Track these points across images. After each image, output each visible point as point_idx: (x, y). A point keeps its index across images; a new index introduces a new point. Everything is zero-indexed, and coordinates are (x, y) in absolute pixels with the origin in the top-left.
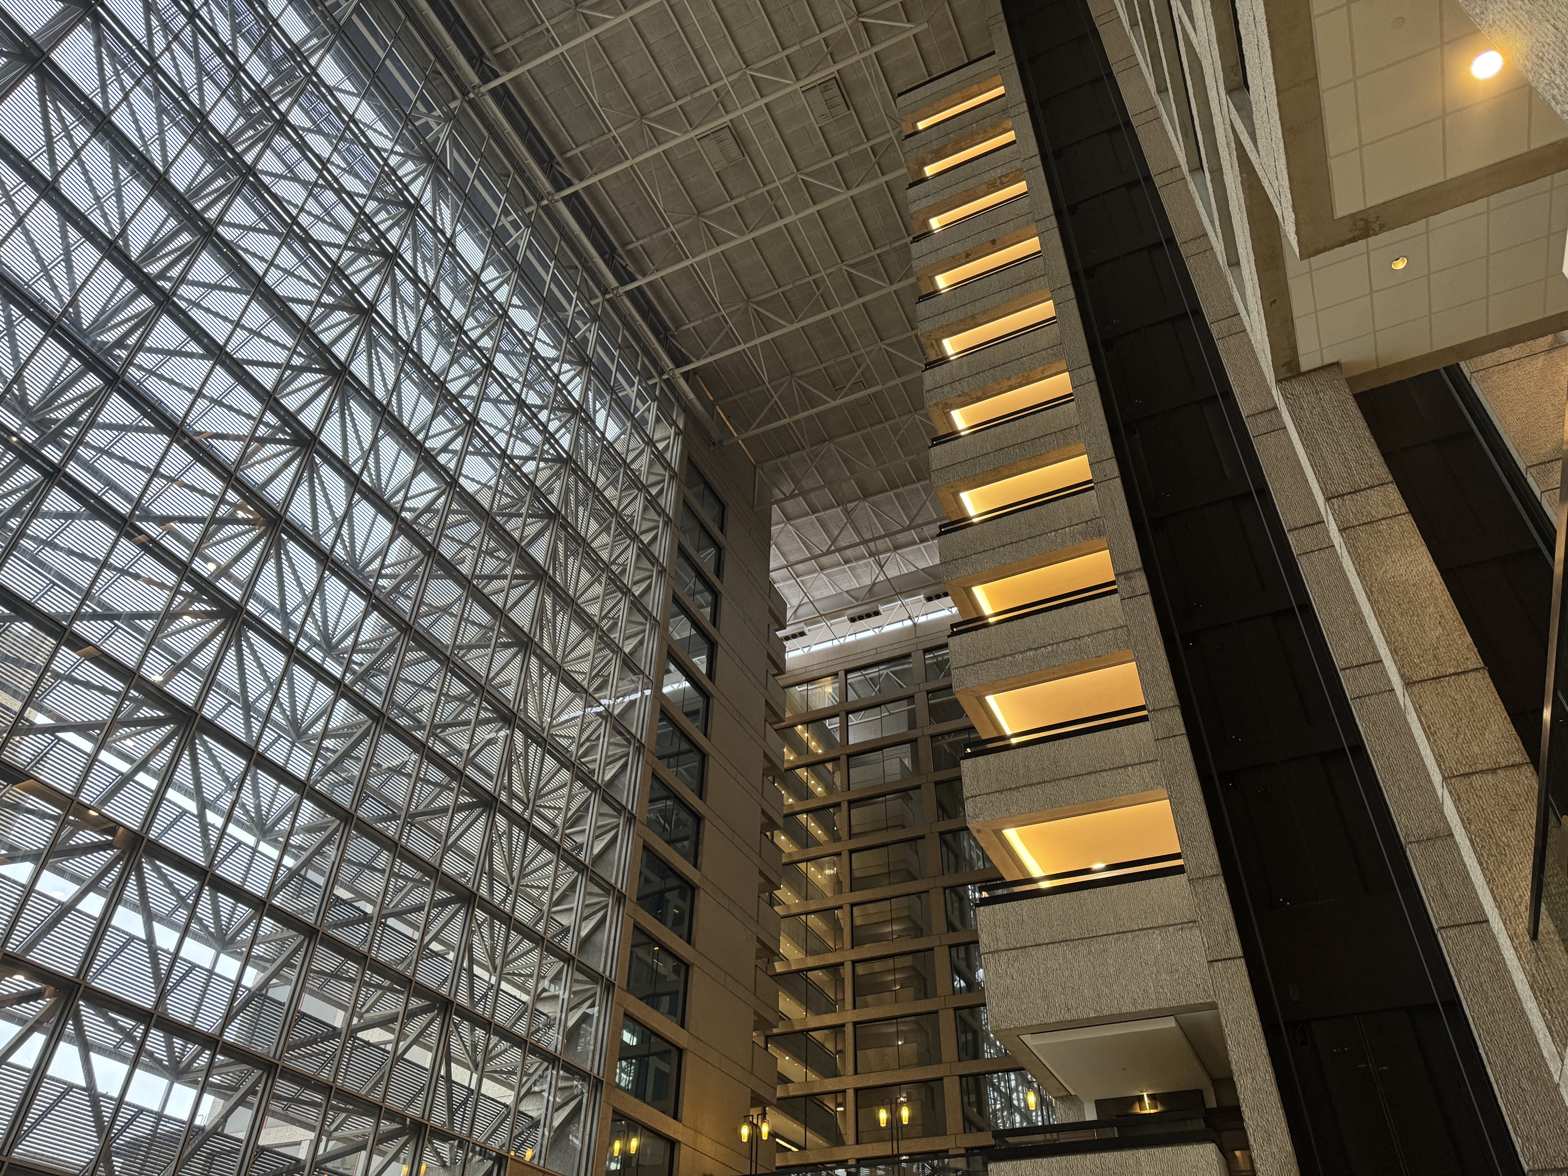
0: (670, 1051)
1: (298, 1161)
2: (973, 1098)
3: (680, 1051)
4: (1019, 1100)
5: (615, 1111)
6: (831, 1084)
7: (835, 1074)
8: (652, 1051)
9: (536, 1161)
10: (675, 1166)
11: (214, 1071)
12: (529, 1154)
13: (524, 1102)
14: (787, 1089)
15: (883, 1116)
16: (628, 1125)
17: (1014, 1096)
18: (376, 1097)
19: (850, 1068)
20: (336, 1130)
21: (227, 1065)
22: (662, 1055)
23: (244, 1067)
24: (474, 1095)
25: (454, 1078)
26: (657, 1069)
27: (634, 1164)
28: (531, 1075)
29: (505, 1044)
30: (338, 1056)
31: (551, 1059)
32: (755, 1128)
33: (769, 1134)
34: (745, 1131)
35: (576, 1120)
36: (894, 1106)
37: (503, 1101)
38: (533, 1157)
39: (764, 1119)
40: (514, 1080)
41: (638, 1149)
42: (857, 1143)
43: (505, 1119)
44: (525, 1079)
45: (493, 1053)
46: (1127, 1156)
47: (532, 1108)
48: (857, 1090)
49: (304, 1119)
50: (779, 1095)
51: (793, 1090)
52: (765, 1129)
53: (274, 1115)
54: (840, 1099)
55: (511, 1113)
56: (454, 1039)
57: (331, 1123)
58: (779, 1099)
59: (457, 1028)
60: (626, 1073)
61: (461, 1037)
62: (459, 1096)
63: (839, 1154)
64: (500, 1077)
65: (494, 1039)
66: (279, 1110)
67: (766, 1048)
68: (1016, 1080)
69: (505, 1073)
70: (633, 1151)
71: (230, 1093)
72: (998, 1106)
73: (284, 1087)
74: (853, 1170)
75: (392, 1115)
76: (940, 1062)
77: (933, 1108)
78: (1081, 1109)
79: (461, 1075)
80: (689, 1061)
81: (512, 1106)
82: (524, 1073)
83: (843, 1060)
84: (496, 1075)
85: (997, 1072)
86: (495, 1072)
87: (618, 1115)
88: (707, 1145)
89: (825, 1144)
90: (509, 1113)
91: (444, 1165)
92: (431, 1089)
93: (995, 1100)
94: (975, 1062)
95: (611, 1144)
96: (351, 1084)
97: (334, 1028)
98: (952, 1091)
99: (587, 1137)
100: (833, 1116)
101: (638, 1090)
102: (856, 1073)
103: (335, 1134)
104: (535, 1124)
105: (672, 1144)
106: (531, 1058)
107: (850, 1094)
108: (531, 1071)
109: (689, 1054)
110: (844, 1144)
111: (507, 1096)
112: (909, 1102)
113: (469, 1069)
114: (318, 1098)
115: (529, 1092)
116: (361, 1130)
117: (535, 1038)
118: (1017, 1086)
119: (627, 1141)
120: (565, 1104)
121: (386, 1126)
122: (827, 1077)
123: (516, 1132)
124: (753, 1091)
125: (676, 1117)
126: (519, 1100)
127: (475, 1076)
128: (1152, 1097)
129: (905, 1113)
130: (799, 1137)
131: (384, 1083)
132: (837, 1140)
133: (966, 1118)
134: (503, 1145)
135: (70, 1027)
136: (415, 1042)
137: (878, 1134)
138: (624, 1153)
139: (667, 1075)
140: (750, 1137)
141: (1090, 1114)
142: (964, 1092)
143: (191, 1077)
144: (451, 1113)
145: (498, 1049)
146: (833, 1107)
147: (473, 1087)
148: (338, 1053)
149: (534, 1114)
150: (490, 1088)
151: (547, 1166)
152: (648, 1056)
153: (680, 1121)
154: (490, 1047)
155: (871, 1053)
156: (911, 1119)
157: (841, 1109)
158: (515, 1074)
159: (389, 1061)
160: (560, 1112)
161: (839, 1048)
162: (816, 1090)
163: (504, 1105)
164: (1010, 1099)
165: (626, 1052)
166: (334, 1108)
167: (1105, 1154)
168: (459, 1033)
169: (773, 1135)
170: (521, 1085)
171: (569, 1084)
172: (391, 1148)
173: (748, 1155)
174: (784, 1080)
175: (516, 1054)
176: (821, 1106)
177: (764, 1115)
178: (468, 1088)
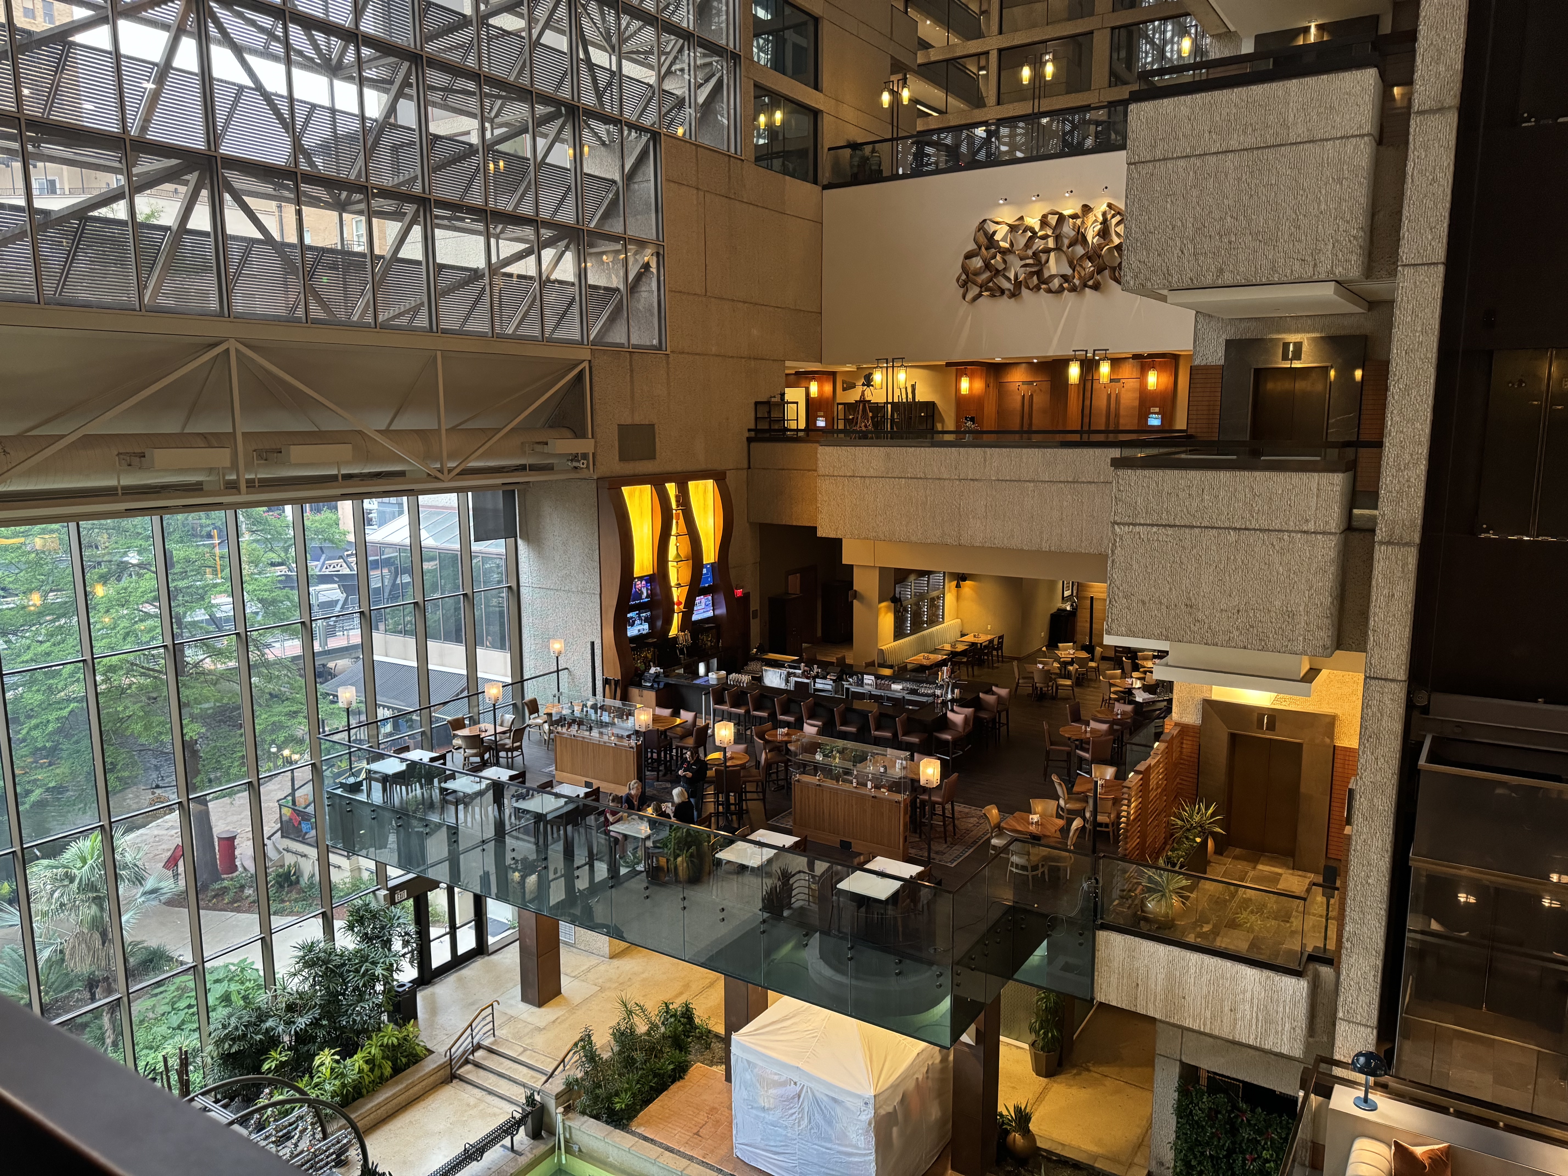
0: (805, 23)
1: (471, 145)
2: (1123, 54)
3: (816, 20)
4: (1172, 51)
5: (757, 86)
6: (974, 46)
7: (979, 35)
8: (786, 24)
9: (687, 136)
10: (819, 134)
11: (364, 66)
12: (680, 131)
13: (666, 81)
14: (928, 55)
15: (1026, 73)
16: (771, 100)
17: (1168, 48)
18: (525, 81)
19: (995, 28)
20: (496, 116)
21: (375, 59)
22: (798, 28)
23: (392, 59)
24: (617, 75)
25: (594, 61)
26: (795, 46)
27: (781, 137)
28: (668, 53)
29: (637, 24)
30: (476, 44)
31: (685, 35)
32: (895, 95)
33: (910, 100)
34: (886, 98)
35: (719, 96)
36: (1038, 65)
37: (646, 81)
38: (684, 134)
39: (905, 85)
40: (653, 59)
41: (783, 122)
42: (998, 104)
43: (651, 99)
44: (663, 58)
45: (627, 34)
46: (1276, 88)
47: (676, 86)
48: (1000, 51)
49: (464, 108)
50: (919, 61)
51: (934, 56)
52: (906, 95)
53: (435, 105)
54: (983, 63)
55: (657, 93)
56: (585, 23)
57: (491, 110)
58: (919, 65)
59: (586, 10)
60: (763, 52)
61: (592, 19)
62: (603, 78)
63: (979, 115)
64: (640, 57)
65: (625, 20)
66: (439, 101)
67: (906, 12)
68: (1173, 30)
69: (642, 53)
70: (778, 123)
71: (388, 86)
72: (1149, 60)
73: (436, 78)
74: (993, 128)
75: (545, 99)
76: (1092, 14)
77: (1080, 64)
78: (1239, 47)
79: (599, 57)
80: (826, 29)
81: (656, 85)
82: (661, 53)
83: (988, 20)
84: (634, 56)
85: (1152, 21)
86: (632, 52)
87: (761, 90)
88: (849, 113)
89: (966, 108)
90: (654, 93)
91: (603, 143)
92: (574, 70)
93: (1147, 53)
94: (1131, 11)
95: (756, 118)
96: (498, 71)
97: (464, 16)
98: (1101, 44)
99: (732, 111)
100: (975, 80)
101: (778, 64)
102: (1000, 33)
103: (496, 120)
104: (680, 103)
105: (815, 114)
106: (665, 37)
107: (994, 57)
108: (668, 50)
109: (825, 22)
110: (984, 106)
111: (649, 76)
112: (1054, 60)
113: (606, 51)
114: (471, 86)
115: (669, 72)
116: (519, 116)
117: (666, 14)
118: (1173, 37)
119: (772, 114)
120: (707, 80)
121: (541, 110)
122: (969, 39)
123: (664, 110)
124: (892, 57)
125: (816, 87)
126: (661, 79)
127: (614, 58)
128: (1319, 27)
129: (1049, 70)
130: (939, 103)
131: (527, 69)
132: (978, 102)
133: (1112, 73)
134: (654, 123)
135: (213, 30)
136: (547, 25)
137: (1021, 93)
138: (770, 127)
139: (806, 49)
140: (892, 104)
141: (1247, 47)
142: (1114, 47)
143: (346, 72)
144: (599, 95)
145: (632, 29)
146: (975, 71)
147: (614, 68)
148: (475, 41)
149: (678, 92)
150: (630, 69)
151: (699, 140)
152: (783, 30)
153: (821, 91)
154: (623, 27)
155: (1017, 10)
156: (1054, 75)
157: (984, 72)
158: (653, 54)
159: (527, 48)
160: (702, 88)
161: (983, 8)
162: (958, 54)
163: (648, 84)
164: (1162, 52)
165: (759, 28)
166: (488, 95)
167: (1254, 87)
168: (589, 14)
169: (914, 101)
170: (660, 66)
171: (708, 60)
172: (552, 129)
173: (889, 120)
174: (925, 45)
175: (649, 34)
176: (963, 69)
177: (905, 80)
178: (610, 70)
